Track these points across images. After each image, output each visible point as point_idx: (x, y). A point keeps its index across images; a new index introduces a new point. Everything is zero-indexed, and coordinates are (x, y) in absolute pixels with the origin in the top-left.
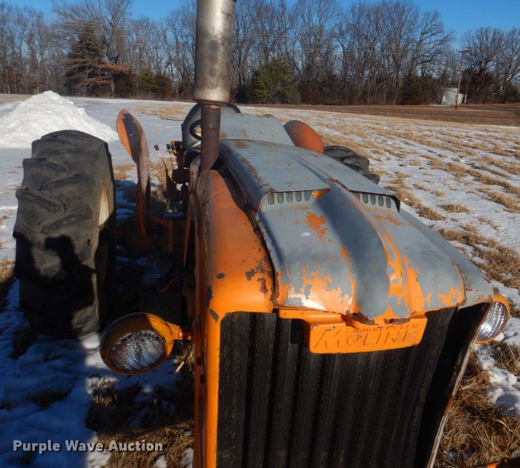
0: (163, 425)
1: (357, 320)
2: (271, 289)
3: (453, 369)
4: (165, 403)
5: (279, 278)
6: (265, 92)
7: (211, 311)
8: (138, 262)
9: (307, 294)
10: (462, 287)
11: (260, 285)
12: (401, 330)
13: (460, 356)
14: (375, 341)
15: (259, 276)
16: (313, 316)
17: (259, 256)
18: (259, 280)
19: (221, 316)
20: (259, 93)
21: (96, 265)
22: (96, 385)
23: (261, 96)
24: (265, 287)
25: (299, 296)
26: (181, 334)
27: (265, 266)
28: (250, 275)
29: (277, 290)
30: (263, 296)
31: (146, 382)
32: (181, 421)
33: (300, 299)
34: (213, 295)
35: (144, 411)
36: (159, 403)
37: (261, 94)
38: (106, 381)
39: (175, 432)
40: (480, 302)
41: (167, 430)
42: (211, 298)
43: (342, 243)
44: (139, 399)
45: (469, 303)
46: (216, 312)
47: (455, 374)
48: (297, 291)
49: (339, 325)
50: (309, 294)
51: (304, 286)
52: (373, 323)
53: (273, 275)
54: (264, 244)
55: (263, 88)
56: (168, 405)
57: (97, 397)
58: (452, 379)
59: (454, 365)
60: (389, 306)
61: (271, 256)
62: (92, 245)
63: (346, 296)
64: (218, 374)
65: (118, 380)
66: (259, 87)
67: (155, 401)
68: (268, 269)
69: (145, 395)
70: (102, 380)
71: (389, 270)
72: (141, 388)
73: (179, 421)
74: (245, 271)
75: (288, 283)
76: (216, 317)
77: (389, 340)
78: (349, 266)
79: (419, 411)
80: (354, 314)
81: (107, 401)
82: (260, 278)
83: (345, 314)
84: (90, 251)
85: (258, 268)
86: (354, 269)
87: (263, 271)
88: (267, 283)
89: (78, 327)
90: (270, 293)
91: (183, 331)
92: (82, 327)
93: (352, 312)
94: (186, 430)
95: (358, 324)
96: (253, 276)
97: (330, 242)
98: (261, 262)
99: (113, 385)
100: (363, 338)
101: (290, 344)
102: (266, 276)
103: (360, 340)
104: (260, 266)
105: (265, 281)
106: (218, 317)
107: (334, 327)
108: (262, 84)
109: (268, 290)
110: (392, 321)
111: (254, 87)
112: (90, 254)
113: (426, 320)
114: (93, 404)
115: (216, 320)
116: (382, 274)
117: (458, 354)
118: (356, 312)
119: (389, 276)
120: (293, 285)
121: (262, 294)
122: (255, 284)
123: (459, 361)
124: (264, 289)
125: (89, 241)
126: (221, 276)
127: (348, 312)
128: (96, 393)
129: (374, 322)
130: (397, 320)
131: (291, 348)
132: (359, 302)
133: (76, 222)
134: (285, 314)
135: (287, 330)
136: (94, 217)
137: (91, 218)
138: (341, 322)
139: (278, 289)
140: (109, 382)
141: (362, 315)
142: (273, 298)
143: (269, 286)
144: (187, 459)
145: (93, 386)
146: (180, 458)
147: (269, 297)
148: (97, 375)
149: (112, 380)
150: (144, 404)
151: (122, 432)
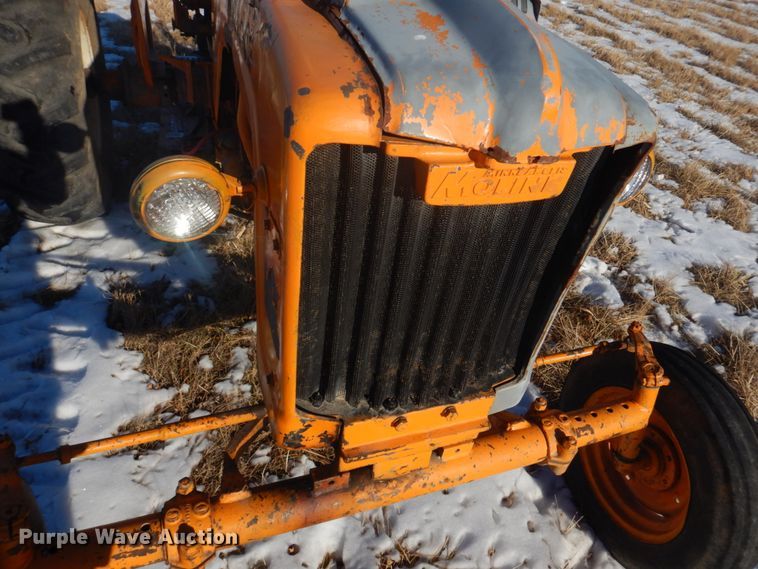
0: (203, 323)
1: (493, 157)
2: (379, 110)
4: (201, 300)
5: (389, 95)
7: (293, 142)
8: (144, 128)
9: (429, 118)
10: (624, 120)
11: (363, 105)
12: (541, 176)
14: (507, 190)
15: (359, 91)
16: (433, 153)
17: (355, 66)
18: (360, 97)
19: (308, 150)
21: (88, 125)
22: (111, 280)
24: (370, 108)
25: (418, 120)
26: (240, 189)
27: (367, 78)
28: (347, 90)
29: (387, 112)
30: (367, 121)
31: (175, 275)
32: (224, 318)
33: (420, 125)
34: (295, 119)
35: (177, 308)
36: (195, 299)
38: (124, 275)
39: (218, 330)
40: (642, 141)
41: (209, 328)
42: (293, 123)
43: (473, 50)
44: (168, 295)
45: (629, 143)
46: (300, 144)
47: (588, 238)
48: (416, 114)
49: (466, 166)
50: (432, 118)
51: (425, 106)
52: (514, 161)
53: (380, 90)
54: (359, 51)
56: (206, 301)
57: (116, 293)
58: (583, 245)
59: (588, 227)
60: (538, 137)
61: (374, 65)
62: (78, 95)
63: (481, 123)
64: (301, 234)
65: (139, 275)
67: (190, 297)
68: (373, 83)
69: (176, 290)
70: (117, 274)
71: (545, 83)
72: (170, 282)
73: (221, 319)
74: (341, 85)
75: (403, 102)
76: (299, 150)
77: (526, 188)
78: (486, 80)
79: (534, 285)
80: (490, 149)
81: (131, 296)
82: (362, 94)
83: (478, 148)
84: (76, 104)
85: (357, 82)
86: (493, 85)
87: (364, 86)
88: (372, 102)
89: (76, 209)
90: (377, 116)
91: (242, 184)
92: (82, 210)
93: (486, 146)
94: (232, 328)
95: (493, 163)
96: (352, 91)
97: (455, 48)
98: (359, 75)
99: (133, 279)
100: (495, 185)
101: (393, 197)
102: (370, 92)
103: (491, 188)
104: (359, 79)
105: (369, 99)
106: (303, 151)
107: (459, 169)
109: (374, 113)
110: (537, 159)
112: (77, 108)
113: (574, 162)
114: (112, 300)
115: (301, 157)
116: (535, 90)
118: (493, 146)
119: (544, 92)
120: (411, 104)
121: (367, 117)
122: (355, 103)
123: (596, 221)
124: (369, 111)
125: (72, 89)
126: (305, 92)
127: (481, 145)
128: (113, 289)
129: (516, 159)
130: (545, 158)
131: (394, 203)
132: (498, 132)
133: (50, 59)
134: (394, 150)
135: (392, 175)
136: (74, 52)
137: (70, 53)
138: (469, 162)
139: (389, 110)
140: (128, 277)
141: (501, 149)
142: (381, 124)
143: (375, 106)
144: (236, 358)
145: (107, 281)
146: (228, 357)
147: (376, 122)
148: (111, 269)
149: (131, 274)
150: (176, 301)
151: (153, 332)
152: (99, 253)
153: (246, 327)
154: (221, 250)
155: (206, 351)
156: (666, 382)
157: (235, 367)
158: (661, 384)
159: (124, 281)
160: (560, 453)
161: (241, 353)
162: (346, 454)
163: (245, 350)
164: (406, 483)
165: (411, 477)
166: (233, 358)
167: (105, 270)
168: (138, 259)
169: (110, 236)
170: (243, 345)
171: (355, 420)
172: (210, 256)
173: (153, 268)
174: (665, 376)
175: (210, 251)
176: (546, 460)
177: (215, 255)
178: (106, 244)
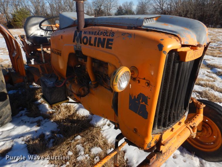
0: (62, 142)
1: (198, 47)
3: (198, 67)
5: (179, 36)
6: (20, 23)
7: (164, 51)
11: (175, 40)
12: (200, 51)
13: (200, 62)
17: (163, 34)
19: (168, 52)
20: (18, 24)
23: (19, 25)
25: (187, 41)
37: (19, 24)
38: (27, 137)
46: (166, 51)
55: (19, 21)
58: (198, 70)
66: (17, 21)
70: (25, 137)
72: (45, 134)
73: (67, 139)
75: (183, 37)
80: (197, 45)
81: (37, 141)
83: (195, 45)
90: (179, 41)
94: (72, 140)
96: (171, 37)
98: (167, 35)
99: (32, 137)
100: (195, 55)
107: (191, 51)
108: (18, 20)
111: (15, 21)
115: (165, 54)
117: (199, 61)
120: (185, 37)
121: (177, 42)
126: (162, 40)
132: (198, 41)
139: (181, 40)
143: (178, 39)
144: (78, 148)
145: (23, 141)
146: (76, 149)
147: (179, 43)
148: (22, 136)
149: (30, 135)
150: (50, 139)
151: (48, 150)
152: (14, 133)
153: (76, 138)
154: (55, 119)
155: (68, 150)
156: (205, 106)
157: (79, 151)
158: (204, 107)
159: (28, 139)
160: (193, 131)
161: (79, 147)
162: (163, 143)
163: (80, 145)
164: (168, 152)
165: (168, 150)
166: (77, 149)
167: (20, 137)
168: (29, 130)
169: (16, 127)
170: (78, 144)
171: (164, 132)
172: (52, 122)
173: (36, 131)
174: (204, 104)
175: (52, 121)
176: (191, 135)
177: (54, 121)
178: (16, 130)
